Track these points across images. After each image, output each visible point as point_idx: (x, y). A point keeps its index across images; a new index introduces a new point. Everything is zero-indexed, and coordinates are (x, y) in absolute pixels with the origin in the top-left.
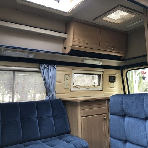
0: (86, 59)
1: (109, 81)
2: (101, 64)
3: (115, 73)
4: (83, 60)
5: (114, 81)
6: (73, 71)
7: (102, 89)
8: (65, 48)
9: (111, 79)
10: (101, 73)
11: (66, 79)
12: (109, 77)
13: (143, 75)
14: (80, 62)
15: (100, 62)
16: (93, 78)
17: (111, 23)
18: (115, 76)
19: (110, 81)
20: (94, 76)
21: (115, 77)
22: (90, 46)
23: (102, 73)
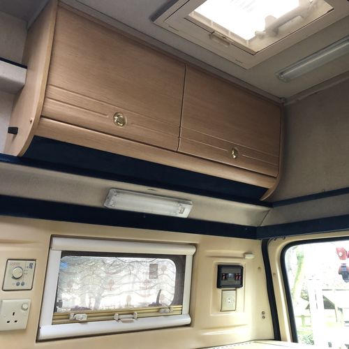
0: (119, 191)
1: (219, 286)
2: (185, 215)
3: (240, 253)
4: (106, 195)
5: (238, 282)
6: (56, 242)
7: (188, 320)
8: (13, 131)
9: (226, 275)
10: (189, 252)
11: (11, 284)
12: (220, 267)
13: (343, 262)
14: (91, 200)
15: (184, 205)
16: (153, 271)
17: (228, 43)
18: (242, 263)
19: (223, 283)
20: (156, 265)
21: (241, 268)
22: (135, 130)
23: (193, 251)
